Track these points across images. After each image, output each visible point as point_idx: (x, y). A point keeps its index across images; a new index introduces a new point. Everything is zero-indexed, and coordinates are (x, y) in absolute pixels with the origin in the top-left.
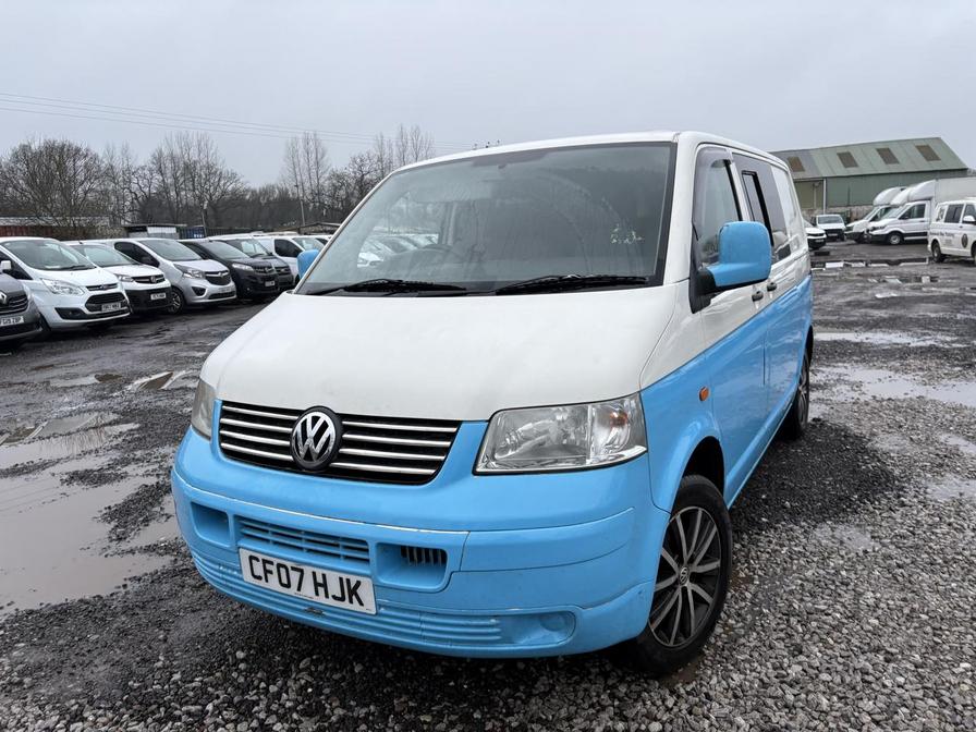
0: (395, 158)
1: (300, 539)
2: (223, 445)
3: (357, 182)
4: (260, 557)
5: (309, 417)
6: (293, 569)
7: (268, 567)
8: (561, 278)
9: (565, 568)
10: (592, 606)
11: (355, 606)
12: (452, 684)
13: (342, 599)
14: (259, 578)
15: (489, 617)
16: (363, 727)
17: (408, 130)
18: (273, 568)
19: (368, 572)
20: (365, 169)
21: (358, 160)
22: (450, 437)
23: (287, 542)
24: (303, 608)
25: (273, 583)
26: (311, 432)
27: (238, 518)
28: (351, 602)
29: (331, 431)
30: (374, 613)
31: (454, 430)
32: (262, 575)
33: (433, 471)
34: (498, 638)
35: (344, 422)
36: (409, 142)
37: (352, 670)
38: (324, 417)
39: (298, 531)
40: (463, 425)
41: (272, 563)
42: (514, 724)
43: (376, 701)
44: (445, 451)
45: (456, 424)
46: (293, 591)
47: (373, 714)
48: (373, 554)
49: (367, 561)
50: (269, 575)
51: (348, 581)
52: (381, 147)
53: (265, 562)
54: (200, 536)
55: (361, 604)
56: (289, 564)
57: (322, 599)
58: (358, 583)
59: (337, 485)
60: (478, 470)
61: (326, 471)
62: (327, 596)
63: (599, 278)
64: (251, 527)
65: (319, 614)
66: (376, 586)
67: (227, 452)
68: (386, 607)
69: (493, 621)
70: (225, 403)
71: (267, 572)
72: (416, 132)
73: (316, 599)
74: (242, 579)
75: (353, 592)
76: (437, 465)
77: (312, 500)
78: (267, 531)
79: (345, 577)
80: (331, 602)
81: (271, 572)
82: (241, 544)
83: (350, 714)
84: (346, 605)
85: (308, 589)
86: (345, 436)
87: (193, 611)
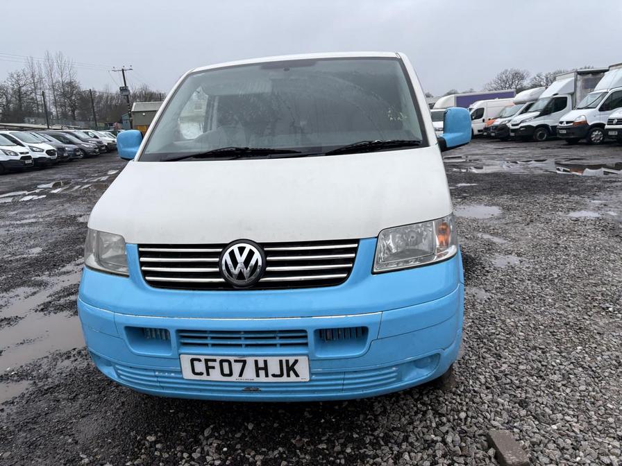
0: (44, 75)
1: (240, 338)
2: (147, 278)
3: (15, 92)
4: (202, 358)
5: (235, 248)
6: (236, 361)
7: (210, 364)
8: (370, 142)
9: (437, 326)
10: (448, 348)
11: (293, 378)
12: (323, 421)
13: (281, 375)
14: (201, 374)
15: (391, 367)
16: (284, 463)
17: (53, 55)
18: (217, 365)
19: (306, 352)
20: (21, 83)
21: (15, 76)
22: (354, 250)
23: (229, 342)
24: (241, 389)
25: (215, 375)
26: (241, 259)
27: (179, 331)
28: (288, 375)
29: (257, 256)
30: (308, 380)
31: (356, 245)
32: (205, 372)
33: (345, 275)
34: (394, 379)
35: (265, 249)
36: (55, 64)
37: (247, 428)
38: (248, 247)
39: (238, 332)
40: (361, 242)
41: (215, 361)
42: (381, 435)
43: (280, 444)
44: (352, 260)
45: (357, 241)
46: (235, 377)
47: (284, 452)
48: (311, 338)
49: (306, 344)
50: (210, 370)
51: (287, 361)
52: (32, 67)
53: (207, 361)
54: (134, 351)
55: (297, 375)
56: (232, 359)
57: (262, 378)
58: (296, 361)
59: (270, 294)
60: (375, 271)
61: (257, 286)
62: (267, 375)
63: (393, 142)
64: (190, 337)
65: (256, 390)
66: (312, 361)
67: (152, 283)
68: (316, 374)
69: (394, 369)
70: (140, 246)
71: (208, 368)
72: (60, 56)
73: (257, 380)
74: (182, 378)
75: (291, 369)
76: (348, 270)
77: (251, 308)
78: (206, 338)
79: (284, 359)
80: (271, 379)
81: (213, 368)
82: (182, 350)
83: (267, 457)
84: (284, 379)
85: (250, 374)
86: (268, 258)
87: (83, 417)
